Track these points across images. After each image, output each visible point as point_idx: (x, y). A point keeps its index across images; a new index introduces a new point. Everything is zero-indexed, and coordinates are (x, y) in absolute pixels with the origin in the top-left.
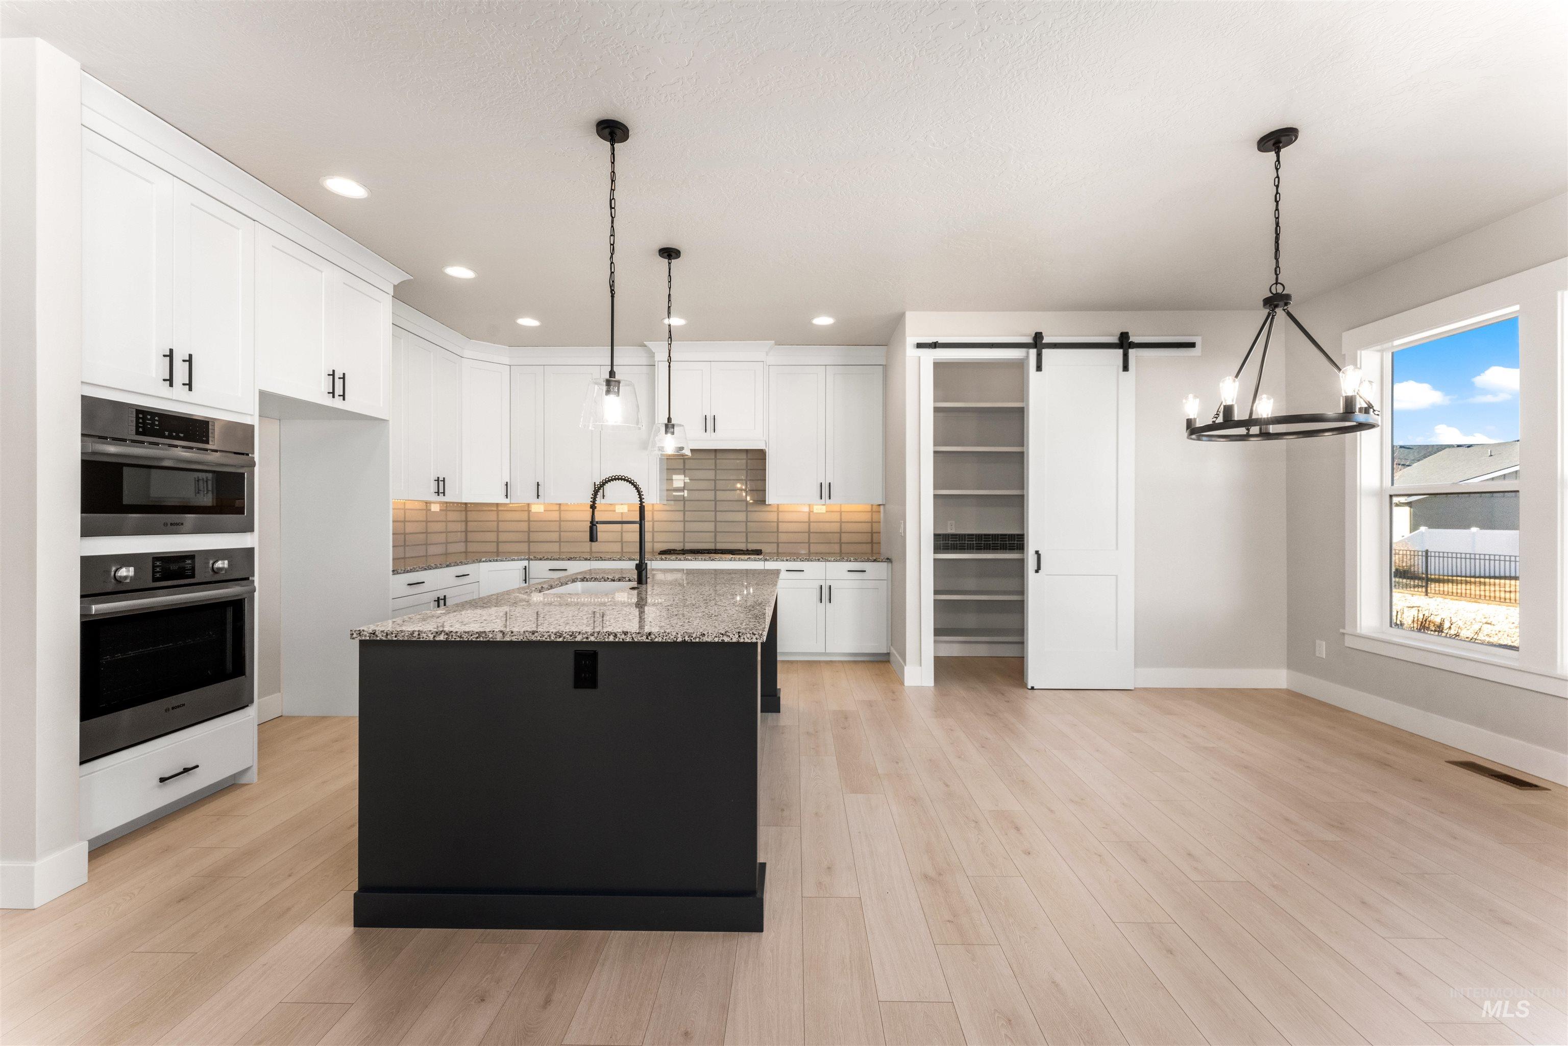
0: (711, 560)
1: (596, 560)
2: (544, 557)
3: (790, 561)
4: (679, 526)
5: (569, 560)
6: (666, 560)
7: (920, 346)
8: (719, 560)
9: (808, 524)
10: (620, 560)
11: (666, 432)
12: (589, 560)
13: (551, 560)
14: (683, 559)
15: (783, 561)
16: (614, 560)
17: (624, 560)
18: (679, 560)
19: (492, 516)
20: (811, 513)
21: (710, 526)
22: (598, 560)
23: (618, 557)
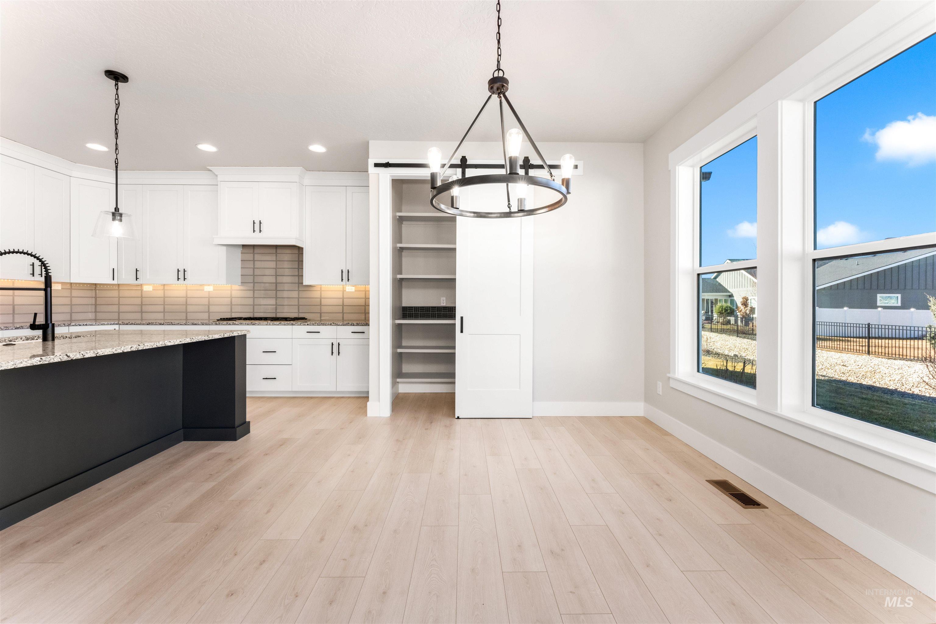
0: (253, 325)
1: (168, 325)
2: (129, 323)
3: (310, 325)
4: (250, 302)
5: (148, 324)
6: (219, 325)
7: (377, 165)
8: (258, 325)
9: (342, 299)
10: (186, 325)
11: (114, 219)
12: (163, 324)
13: (134, 324)
14: (232, 324)
15: (305, 325)
16: (181, 325)
17: (188, 325)
18: (229, 325)
19: (115, 294)
20: (344, 292)
21: (273, 301)
22: (170, 325)
23: (184, 322)
